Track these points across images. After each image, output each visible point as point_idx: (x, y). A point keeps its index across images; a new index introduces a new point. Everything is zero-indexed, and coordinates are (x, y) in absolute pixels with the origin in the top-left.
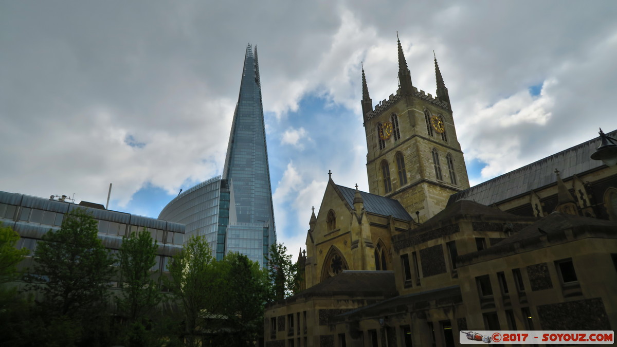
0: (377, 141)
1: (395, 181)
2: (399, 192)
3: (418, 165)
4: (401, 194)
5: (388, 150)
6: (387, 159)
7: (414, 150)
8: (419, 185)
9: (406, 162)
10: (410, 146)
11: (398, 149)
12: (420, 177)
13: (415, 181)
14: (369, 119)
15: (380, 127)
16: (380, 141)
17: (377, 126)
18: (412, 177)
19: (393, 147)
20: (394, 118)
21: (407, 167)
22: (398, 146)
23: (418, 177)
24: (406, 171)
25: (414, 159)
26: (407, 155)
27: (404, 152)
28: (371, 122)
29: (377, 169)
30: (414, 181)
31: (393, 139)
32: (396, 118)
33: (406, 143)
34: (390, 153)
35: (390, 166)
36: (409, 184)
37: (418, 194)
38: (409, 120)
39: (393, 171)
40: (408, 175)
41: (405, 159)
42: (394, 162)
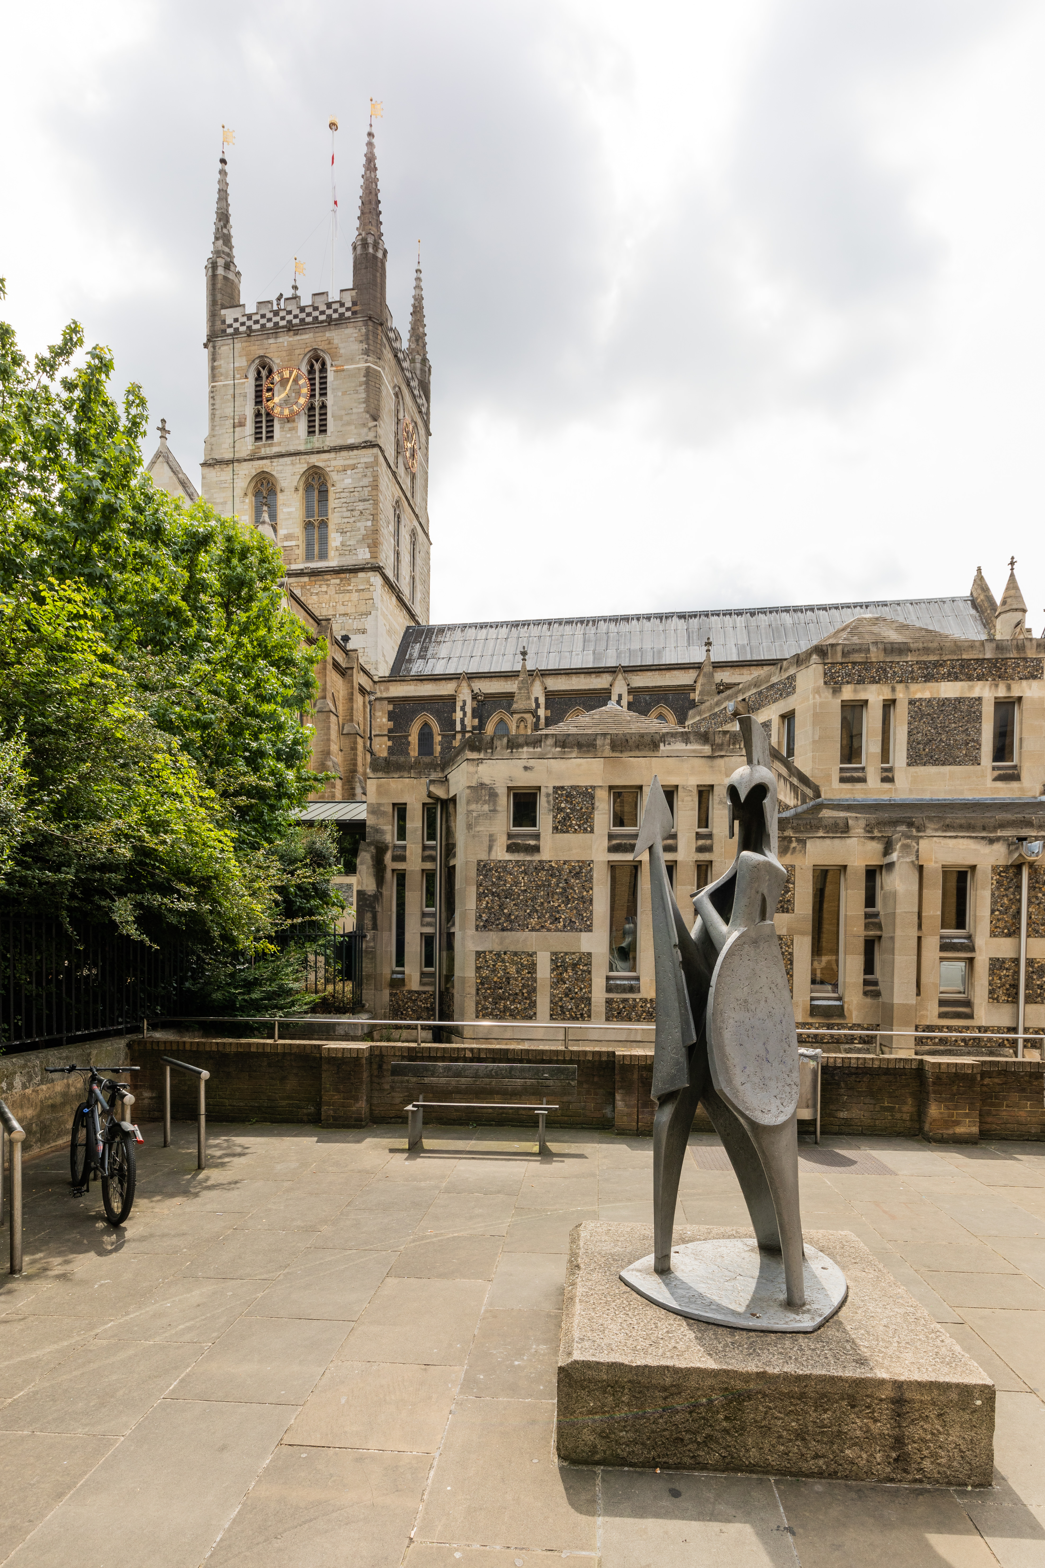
0: (249, 410)
1: (293, 543)
2: (300, 574)
3: (369, 523)
4: (306, 579)
5: (282, 449)
6: (274, 473)
7: (366, 481)
8: (361, 575)
9: (333, 502)
10: (354, 467)
11: (315, 460)
12: (368, 556)
13: (354, 563)
14: (230, 331)
15: (264, 373)
16: (258, 415)
17: (253, 367)
18: (345, 549)
19: (302, 448)
20: (317, 366)
21: (334, 519)
22: (318, 452)
23: (363, 555)
24: (332, 526)
25: (361, 506)
26: (339, 486)
27: (334, 476)
28: (238, 346)
29: (239, 492)
30: (349, 561)
31: (302, 425)
32: (323, 369)
33: (344, 454)
34: (288, 460)
35: (281, 498)
36: (333, 562)
37: (355, 596)
38: (364, 395)
39: (289, 513)
40: (335, 540)
41: (331, 496)
42: (297, 489)
